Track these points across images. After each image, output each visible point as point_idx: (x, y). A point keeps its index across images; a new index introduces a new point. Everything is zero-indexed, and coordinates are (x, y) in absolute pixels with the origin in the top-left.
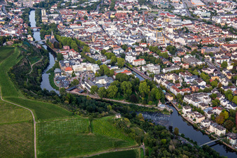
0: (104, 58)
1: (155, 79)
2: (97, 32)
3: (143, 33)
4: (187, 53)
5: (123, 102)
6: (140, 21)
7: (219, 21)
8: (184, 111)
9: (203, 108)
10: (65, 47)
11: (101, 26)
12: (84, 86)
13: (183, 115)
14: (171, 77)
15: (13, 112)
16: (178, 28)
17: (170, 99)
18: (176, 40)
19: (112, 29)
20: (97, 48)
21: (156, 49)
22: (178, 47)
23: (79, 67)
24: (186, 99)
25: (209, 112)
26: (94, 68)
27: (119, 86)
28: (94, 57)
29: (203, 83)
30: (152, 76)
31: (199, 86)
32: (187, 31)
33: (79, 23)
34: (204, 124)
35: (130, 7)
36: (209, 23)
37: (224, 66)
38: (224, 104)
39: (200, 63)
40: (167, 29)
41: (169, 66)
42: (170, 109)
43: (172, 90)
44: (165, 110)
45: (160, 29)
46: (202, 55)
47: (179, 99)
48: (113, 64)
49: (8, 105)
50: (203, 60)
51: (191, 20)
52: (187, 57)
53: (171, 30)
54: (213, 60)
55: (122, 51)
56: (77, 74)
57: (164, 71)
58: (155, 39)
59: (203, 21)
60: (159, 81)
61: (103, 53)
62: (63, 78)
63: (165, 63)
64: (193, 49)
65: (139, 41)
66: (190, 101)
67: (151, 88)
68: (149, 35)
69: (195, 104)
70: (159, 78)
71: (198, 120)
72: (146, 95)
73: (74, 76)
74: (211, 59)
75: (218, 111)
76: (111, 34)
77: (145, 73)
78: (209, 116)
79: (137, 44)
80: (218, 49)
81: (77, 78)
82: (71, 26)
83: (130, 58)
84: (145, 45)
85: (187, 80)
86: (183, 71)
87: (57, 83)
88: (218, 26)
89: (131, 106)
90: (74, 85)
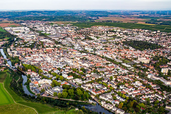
0: (51, 76)
1: (82, 87)
2: (41, 61)
3: (65, 61)
4: (91, 72)
5: (70, 100)
6: (61, 54)
7: (99, 54)
8: (102, 103)
9: (110, 101)
10: (29, 70)
11: (41, 57)
12: (48, 92)
13: (102, 105)
14: (89, 85)
15: (25, 110)
16: (81, 57)
17: (93, 97)
18: (83, 65)
19: (49, 59)
20: (45, 70)
21: (76, 70)
22: (85, 68)
23: (42, 82)
24: (101, 97)
25: (114, 103)
26: (49, 82)
27: (67, 92)
28: (47, 75)
29: (106, 88)
30: (80, 85)
31: (104, 90)
32: (86, 59)
33: (30, 56)
34: (114, 109)
35: (52, 46)
36: (95, 55)
37: (111, 78)
38: (118, 98)
39: (100, 77)
40: (76, 58)
41: (86, 79)
42: (95, 103)
43: (92, 92)
44: (93, 103)
45: (73, 58)
46: (98, 72)
47: (97, 97)
48: (58, 79)
49: (20, 106)
50: (100, 75)
51: (86, 53)
52: (92, 74)
53: (79, 59)
54: (105, 75)
55: (59, 71)
56: (41, 86)
57: (84, 82)
58: (73, 64)
59: (91, 53)
60: (84, 88)
61: (50, 73)
62: (35, 88)
63: (83, 77)
64: (93, 69)
65: (65, 65)
66: (103, 98)
67: (83, 92)
68: (68, 62)
69: (106, 99)
70: (84, 86)
71: (110, 108)
72: (82, 96)
73: (40, 86)
74: (104, 75)
75: (118, 102)
76: (49, 62)
77: (75, 83)
78: (114, 105)
79: (65, 67)
80: (105, 70)
81: (42, 88)
82: (26, 58)
83: (65, 76)
84: (69, 68)
85: (97, 87)
86: (93, 82)
87: (33, 91)
88: (99, 56)
89: (75, 102)
90: (43, 92)
